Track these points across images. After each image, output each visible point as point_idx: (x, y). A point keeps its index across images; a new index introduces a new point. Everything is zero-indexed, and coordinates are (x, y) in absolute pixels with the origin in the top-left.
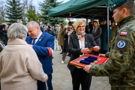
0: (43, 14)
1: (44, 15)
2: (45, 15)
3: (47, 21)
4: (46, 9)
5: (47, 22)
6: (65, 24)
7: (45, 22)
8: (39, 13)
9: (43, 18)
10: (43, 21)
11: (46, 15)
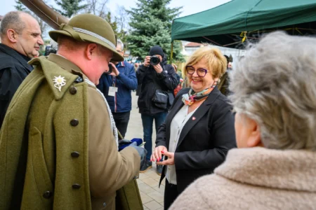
0: (133, 34)
1: (135, 36)
2: (138, 35)
3: (140, 49)
4: (142, 23)
5: (141, 52)
6: (181, 60)
7: (136, 52)
8: (125, 30)
9: (131, 41)
10: (132, 48)
11: (140, 37)
